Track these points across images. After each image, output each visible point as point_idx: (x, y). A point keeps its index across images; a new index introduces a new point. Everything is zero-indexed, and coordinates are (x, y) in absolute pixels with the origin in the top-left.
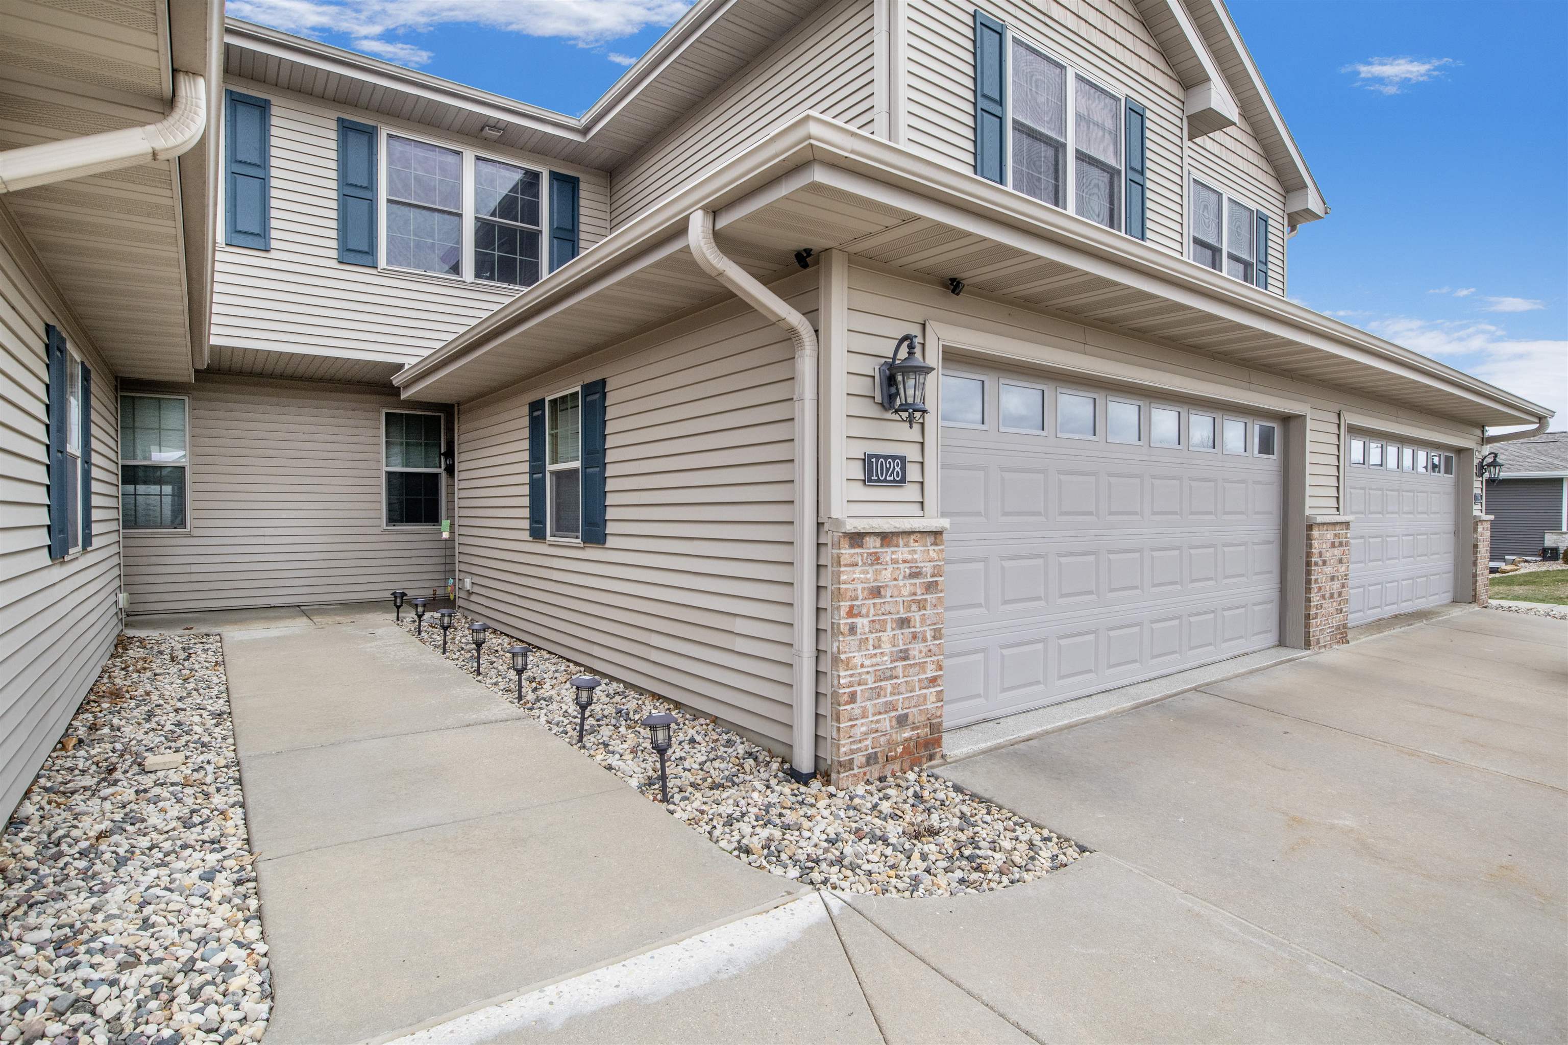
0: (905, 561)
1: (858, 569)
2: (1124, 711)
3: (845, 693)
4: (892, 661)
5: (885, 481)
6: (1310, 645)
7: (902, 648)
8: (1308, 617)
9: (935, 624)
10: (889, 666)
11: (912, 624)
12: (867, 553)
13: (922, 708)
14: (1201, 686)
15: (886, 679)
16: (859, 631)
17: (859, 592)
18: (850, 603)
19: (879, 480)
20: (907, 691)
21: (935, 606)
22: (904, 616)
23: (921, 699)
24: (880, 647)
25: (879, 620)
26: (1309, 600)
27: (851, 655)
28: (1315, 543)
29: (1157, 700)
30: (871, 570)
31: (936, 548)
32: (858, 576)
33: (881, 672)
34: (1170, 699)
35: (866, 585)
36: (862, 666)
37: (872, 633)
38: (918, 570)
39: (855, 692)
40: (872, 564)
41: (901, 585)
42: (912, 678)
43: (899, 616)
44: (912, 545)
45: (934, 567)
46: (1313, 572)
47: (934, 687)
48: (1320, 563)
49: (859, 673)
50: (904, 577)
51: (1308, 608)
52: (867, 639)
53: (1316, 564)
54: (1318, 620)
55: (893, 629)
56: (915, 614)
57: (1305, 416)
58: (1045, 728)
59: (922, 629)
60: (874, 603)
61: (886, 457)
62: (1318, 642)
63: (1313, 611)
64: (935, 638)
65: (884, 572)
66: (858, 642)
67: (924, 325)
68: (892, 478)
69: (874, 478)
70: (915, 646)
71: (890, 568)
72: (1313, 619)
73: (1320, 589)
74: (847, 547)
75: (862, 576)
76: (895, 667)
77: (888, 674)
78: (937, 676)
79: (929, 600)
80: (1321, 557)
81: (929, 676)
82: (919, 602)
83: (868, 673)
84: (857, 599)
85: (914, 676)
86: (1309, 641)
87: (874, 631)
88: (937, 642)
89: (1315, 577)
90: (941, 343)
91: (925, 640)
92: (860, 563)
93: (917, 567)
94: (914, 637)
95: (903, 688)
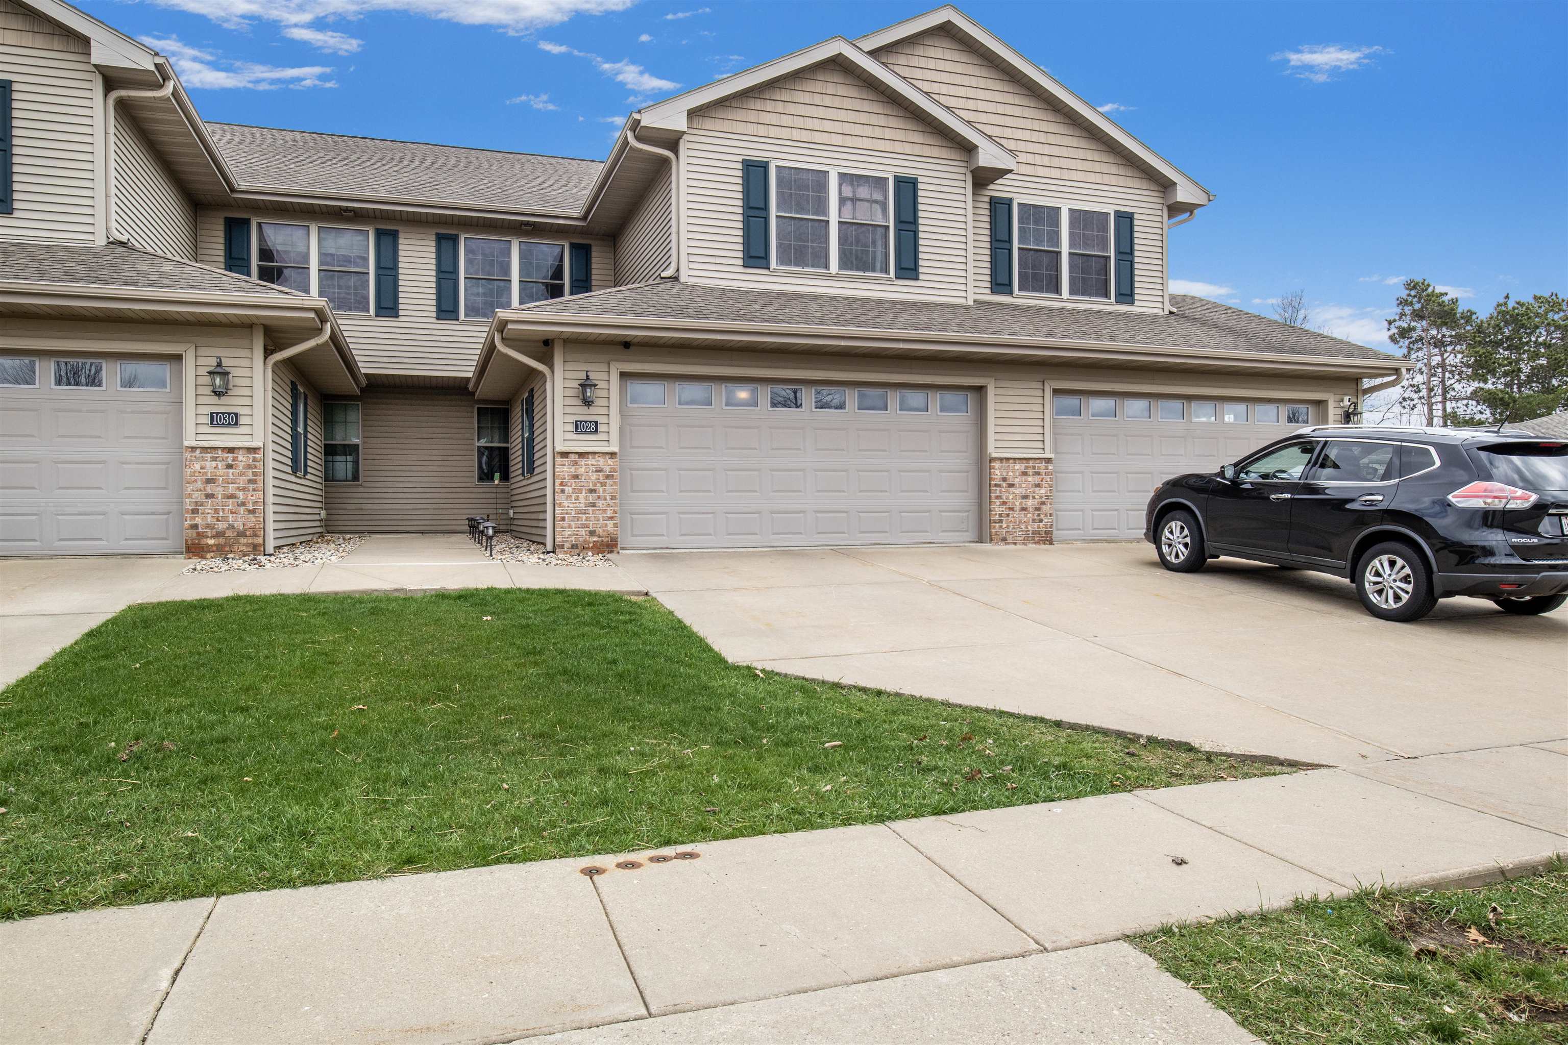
0: (592, 465)
9: (612, 493)
11: (598, 492)
21: (612, 485)
22: (592, 488)
30: (573, 468)
41: (590, 475)
44: (597, 458)
45: (611, 468)
48: (1005, 485)
53: (998, 486)
56: (599, 488)
59: (604, 495)
60: (575, 482)
61: (586, 422)
62: (1004, 539)
63: (995, 518)
65: (580, 469)
68: (589, 430)
69: (579, 430)
70: (599, 501)
71: (584, 468)
73: (1005, 503)
78: (613, 516)
80: (1005, 481)
82: (601, 483)
91: (605, 499)
94: (599, 497)
95: (592, 519)
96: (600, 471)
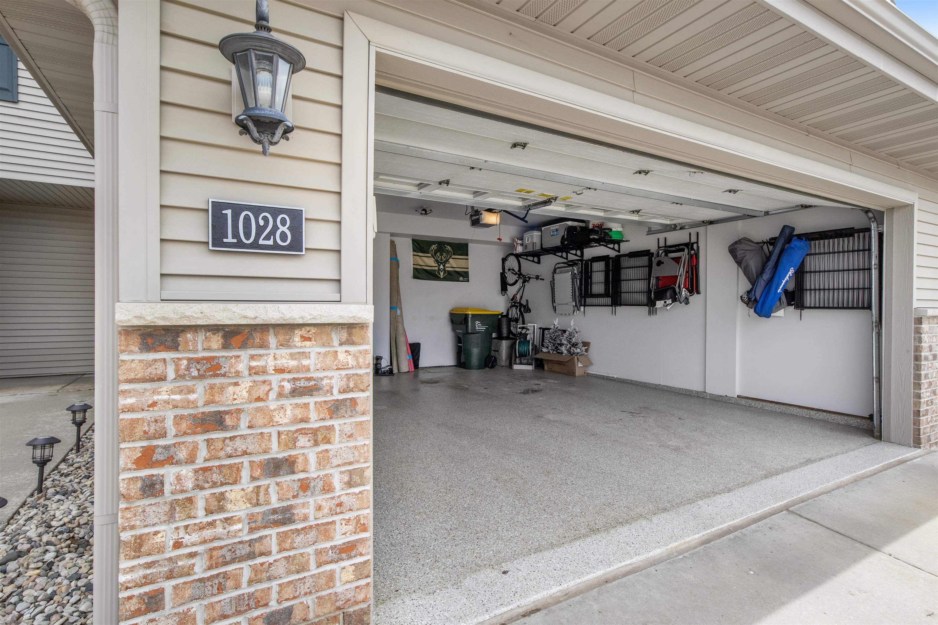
0: (280, 371)
1: (165, 387)
2: (687, 550)
3: (130, 598)
4: (252, 530)
5: (255, 245)
6: (920, 443)
7: (276, 505)
8: (917, 413)
9: (351, 463)
10: (247, 538)
11: (300, 465)
12: (189, 360)
13: (324, 593)
14: (794, 503)
15: (241, 559)
16: (167, 489)
17: (169, 424)
18: (145, 444)
19: (240, 244)
20: (289, 573)
21: (351, 436)
22: (280, 456)
23: (323, 581)
24: (221, 509)
25: (220, 467)
26: (919, 396)
27: (146, 530)
28: (925, 337)
29: (736, 528)
30: (201, 387)
31: (352, 349)
32: (166, 397)
33: (224, 550)
34: (753, 526)
35: (185, 412)
36: (178, 545)
37: (202, 488)
38: (312, 383)
39: (161, 591)
40: (201, 377)
41: (272, 408)
42: (301, 551)
43: (267, 457)
44: (299, 344)
45: (348, 377)
46: (922, 367)
47: (350, 558)
48: (931, 357)
49: (170, 559)
50: (280, 395)
51: (918, 404)
52: (190, 500)
53: (926, 359)
54: (929, 417)
55: (253, 479)
56: (305, 451)
57: (912, 206)
58: (565, 586)
59: (322, 473)
60: (207, 440)
61: (257, 210)
62: (929, 440)
63: (923, 408)
64: (350, 484)
65: (231, 389)
66: (167, 508)
67: (342, 19)
68: (271, 242)
69: (230, 239)
70: (307, 500)
71: (246, 383)
72: (923, 416)
73: (930, 384)
74: (137, 349)
75: (177, 397)
76: (261, 538)
77: (245, 550)
78: (357, 541)
79: (337, 428)
80: (931, 351)
81: (340, 542)
82: (314, 432)
83: (192, 555)
84: (163, 435)
85: (304, 547)
86: (919, 439)
87: (207, 485)
88: (357, 490)
89: (925, 372)
90: (373, 50)
91: (328, 488)
92: (171, 375)
93: (309, 379)
94: (305, 486)
95: (280, 569)
96: (309, 391)
